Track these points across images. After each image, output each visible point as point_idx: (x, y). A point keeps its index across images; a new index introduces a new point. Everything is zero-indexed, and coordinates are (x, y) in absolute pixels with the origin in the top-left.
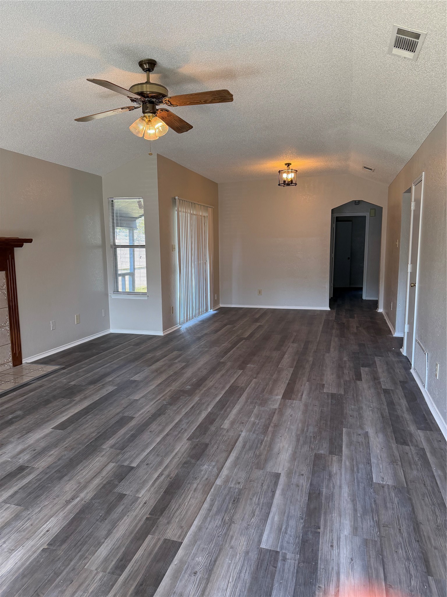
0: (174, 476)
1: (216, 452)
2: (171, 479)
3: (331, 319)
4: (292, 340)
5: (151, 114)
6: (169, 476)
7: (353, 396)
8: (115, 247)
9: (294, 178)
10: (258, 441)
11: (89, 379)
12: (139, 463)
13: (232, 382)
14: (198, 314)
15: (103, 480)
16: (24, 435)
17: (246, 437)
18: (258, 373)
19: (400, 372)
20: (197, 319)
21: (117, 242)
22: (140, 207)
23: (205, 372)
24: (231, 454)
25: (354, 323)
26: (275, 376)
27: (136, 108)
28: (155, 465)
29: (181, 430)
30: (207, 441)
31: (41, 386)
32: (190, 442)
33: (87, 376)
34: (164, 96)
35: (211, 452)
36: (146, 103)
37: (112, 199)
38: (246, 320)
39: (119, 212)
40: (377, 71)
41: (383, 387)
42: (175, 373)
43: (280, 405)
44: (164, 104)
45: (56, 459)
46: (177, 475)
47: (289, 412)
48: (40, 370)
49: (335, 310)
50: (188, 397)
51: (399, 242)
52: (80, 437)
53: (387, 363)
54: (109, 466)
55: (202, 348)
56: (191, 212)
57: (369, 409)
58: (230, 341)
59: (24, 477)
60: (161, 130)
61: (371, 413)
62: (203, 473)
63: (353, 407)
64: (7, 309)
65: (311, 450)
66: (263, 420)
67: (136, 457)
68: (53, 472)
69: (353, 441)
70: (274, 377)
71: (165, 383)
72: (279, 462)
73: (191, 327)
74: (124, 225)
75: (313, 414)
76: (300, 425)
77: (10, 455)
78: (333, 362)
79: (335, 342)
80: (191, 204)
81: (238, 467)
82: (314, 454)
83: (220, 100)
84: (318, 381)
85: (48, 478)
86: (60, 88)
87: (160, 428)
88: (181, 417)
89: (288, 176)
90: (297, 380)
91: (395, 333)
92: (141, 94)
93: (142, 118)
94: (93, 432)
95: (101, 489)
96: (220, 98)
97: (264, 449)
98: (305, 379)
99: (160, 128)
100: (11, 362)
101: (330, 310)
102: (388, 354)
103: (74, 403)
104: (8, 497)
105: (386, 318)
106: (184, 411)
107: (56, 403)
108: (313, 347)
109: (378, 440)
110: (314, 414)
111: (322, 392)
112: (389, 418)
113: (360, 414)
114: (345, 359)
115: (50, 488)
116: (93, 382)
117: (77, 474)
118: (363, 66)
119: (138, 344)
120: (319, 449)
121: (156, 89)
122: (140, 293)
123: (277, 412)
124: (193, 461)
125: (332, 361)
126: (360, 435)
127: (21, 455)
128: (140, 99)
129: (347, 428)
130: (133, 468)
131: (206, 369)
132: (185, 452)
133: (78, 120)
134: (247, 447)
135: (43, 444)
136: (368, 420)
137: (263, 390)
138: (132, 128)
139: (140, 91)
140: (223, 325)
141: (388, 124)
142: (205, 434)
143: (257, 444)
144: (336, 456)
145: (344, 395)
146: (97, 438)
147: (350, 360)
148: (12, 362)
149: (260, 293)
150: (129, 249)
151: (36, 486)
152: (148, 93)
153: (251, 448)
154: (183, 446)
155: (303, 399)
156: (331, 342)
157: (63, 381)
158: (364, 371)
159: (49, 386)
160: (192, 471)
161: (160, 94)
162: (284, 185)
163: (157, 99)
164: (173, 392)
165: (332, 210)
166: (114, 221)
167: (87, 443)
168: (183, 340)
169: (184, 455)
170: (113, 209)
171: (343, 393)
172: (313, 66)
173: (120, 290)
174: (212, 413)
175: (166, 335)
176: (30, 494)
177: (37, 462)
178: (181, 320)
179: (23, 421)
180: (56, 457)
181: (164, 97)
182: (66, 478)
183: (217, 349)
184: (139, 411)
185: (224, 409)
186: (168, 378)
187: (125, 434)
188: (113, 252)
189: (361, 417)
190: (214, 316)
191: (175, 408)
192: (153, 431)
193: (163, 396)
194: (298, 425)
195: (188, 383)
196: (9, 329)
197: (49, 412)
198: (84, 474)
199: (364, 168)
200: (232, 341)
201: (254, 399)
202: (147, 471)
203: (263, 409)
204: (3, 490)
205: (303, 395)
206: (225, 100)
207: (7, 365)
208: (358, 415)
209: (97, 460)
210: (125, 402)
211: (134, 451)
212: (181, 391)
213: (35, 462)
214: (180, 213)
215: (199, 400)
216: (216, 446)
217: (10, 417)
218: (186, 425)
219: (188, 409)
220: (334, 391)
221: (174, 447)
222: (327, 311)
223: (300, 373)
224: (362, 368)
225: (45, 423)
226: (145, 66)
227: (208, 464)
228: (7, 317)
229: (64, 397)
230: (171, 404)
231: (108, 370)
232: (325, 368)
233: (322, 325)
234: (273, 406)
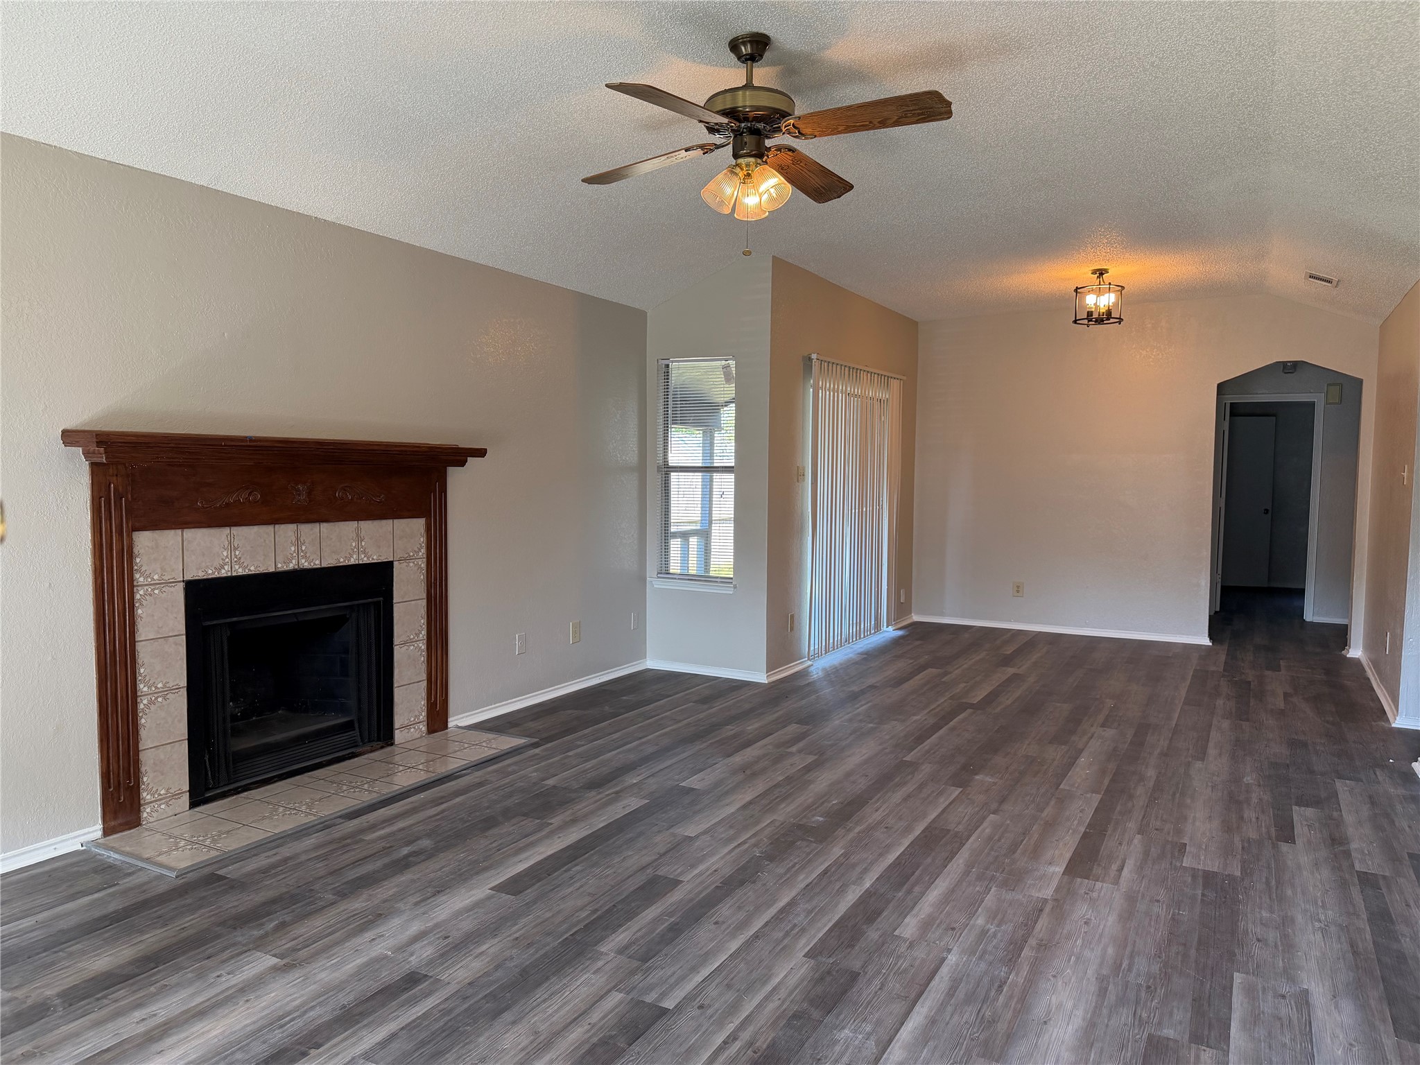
0: (765, 1046)
1: (876, 998)
2: (755, 1052)
3: (1213, 668)
4: (1101, 718)
5: (752, 160)
6: (752, 1044)
7: (1268, 883)
8: (667, 470)
9: (1116, 304)
10: (992, 982)
11: (589, 776)
12: (680, 1002)
13: (933, 816)
14: (854, 637)
15: (590, 1034)
16: (429, 898)
17: (960, 966)
18: (1003, 800)
19: (1409, 827)
20: (852, 648)
21: (673, 460)
22: (728, 379)
23: (862, 784)
24: (917, 1008)
25: (1277, 685)
26: (1048, 812)
27: (718, 147)
28: (720, 1012)
29: (792, 929)
30: (856, 965)
31: (480, 784)
32: (813, 962)
33: (584, 766)
34: (784, 115)
35: (864, 995)
36: (741, 134)
37: (666, 362)
38: (978, 658)
39: (680, 391)
40: (1346, 23)
41: (1358, 867)
42: (789, 780)
43: (1057, 890)
44: (784, 133)
45: (490, 966)
46: (772, 1045)
47: (1081, 910)
48: (484, 744)
49: (1226, 647)
50: (815, 845)
51: (1411, 471)
52: (553, 916)
53: (1373, 801)
54: (610, 999)
55: (861, 721)
56: (849, 389)
57: (1313, 926)
58: (932, 710)
59: (414, 1001)
60: (774, 195)
61: (1319, 936)
62: (838, 1048)
63: (1265, 914)
64: (424, 603)
65: (1136, 1023)
66: (1008, 927)
67: (677, 983)
68: (480, 996)
69: (1263, 1012)
70: (1044, 814)
71: (763, 802)
72: (1045, 1047)
73: (836, 668)
74: (689, 420)
75: (1150, 924)
76: (1110, 951)
77: (391, 942)
78: (1212, 787)
79: (1221, 731)
80: (849, 371)
81: (931, 1044)
82: (1145, 1035)
83: (920, 117)
84: (1169, 833)
85: (466, 1010)
86: (555, 113)
87: (741, 916)
88: (793, 893)
89: (1102, 301)
90: (1110, 828)
91: (1397, 718)
92: (731, 113)
93: (732, 171)
94: (582, 908)
95: (583, 1057)
96: (919, 111)
97: (1006, 1005)
98: (1132, 825)
99: (772, 191)
100: (423, 721)
101: (1211, 644)
102: (1375, 774)
103: (547, 830)
104: (373, 1045)
105: (1371, 674)
106: (802, 881)
107: (506, 828)
108: (1159, 740)
109: (1338, 1019)
110: (1153, 923)
111: (1178, 864)
112: (1373, 956)
113: (1285, 936)
114: (1248, 779)
115: (468, 1037)
116: (596, 784)
117: (533, 1009)
118: (1305, 12)
119: (706, 700)
120: (1159, 1023)
121: (766, 101)
122: (717, 578)
123: (1047, 909)
124: (816, 1014)
125: (1210, 784)
126: (1283, 997)
127: (417, 946)
128: (728, 124)
129: (1247, 973)
130: (664, 1012)
131: (867, 776)
132: (796, 988)
133: (589, 181)
134: (961, 994)
135: (467, 925)
136: (1308, 957)
137: (1013, 848)
138: (706, 195)
139: (728, 107)
140: (916, 667)
141: (1377, 159)
142: (853, 946)
143: (989, 990)
144: (1211, 1051)
145: (1243, 880)
146: (589, 923)
147: (1261, 783)
148: (425, 723)
149: (1018, 591)
150: (700, 474)
151: (437, 1026)
152: (747, 110)
153: (969, 999)
154: (794, 971)
155: (1122, 880)
156: (1210, 732)
157: (530, 775)
158: (1302, 816)
159: (498, 785)
160: (811, 1040)
161: (776, 111)
162: (1089, 321)
163: (767, 124)
164: (778, 827)
165: (1220, 386)
166: (668, 411)
167: (566, 932)
168: (814, 697)
169: (793, 996)
170: (667, 385)
171: (1238, 873)
172: (1164, 20)
173: (675, 567)
174: (875, 894)
175: (773, 682)
176: (423, 1044)
177: (448, 968)
178: (812, 648)
179: (433, 865)
180: (492, 960)
181: (784, 117)
182: (508, 1016)
183: (896, 728)
184: (693, 866)
185: (906, 886)
186: (768, 790)
187: (657, 920)
188: (662, 480)
189: (1288, 946)
190: (896, 642)
191: (781, 870)
192: (724, 922)
193: (754, 835)
194: (1105, 950)
195: (818, 807)
196: (426, 646)
197: (490, 846)
198: (550, 1011)
199: (1310, 279)
200: (937, 710)
201: (987, 869)
202: (699, 1025)
203: (1009, 896)
204: (365, 1026)
205: (1122, 869)
206: (931, 117)
207: (414, 728)
208: (1281, 938)
209: (583, 979)
210: (661, 841)
211: (673, 969)
212: (800, 827)
213: (444, 968)
214: (820, 391)
215: (842, 854)
216: (877, 982)
217: (405, 851)
218: (806, 917)
219: (814, 876)
220: (1213, 865)
221: (770, 970)
222: (1203, 647)
223: (1118, 808)
224: (1297, 808)
225: (477, 873)
226: (743, 48)
227: (853, 1027)
228: (422, 621)
229: (526, 815)
230: (771, 858)
231: (632, 757)
232: (1189, 801)
233: (1188, 682)
234: (1040, 891)
